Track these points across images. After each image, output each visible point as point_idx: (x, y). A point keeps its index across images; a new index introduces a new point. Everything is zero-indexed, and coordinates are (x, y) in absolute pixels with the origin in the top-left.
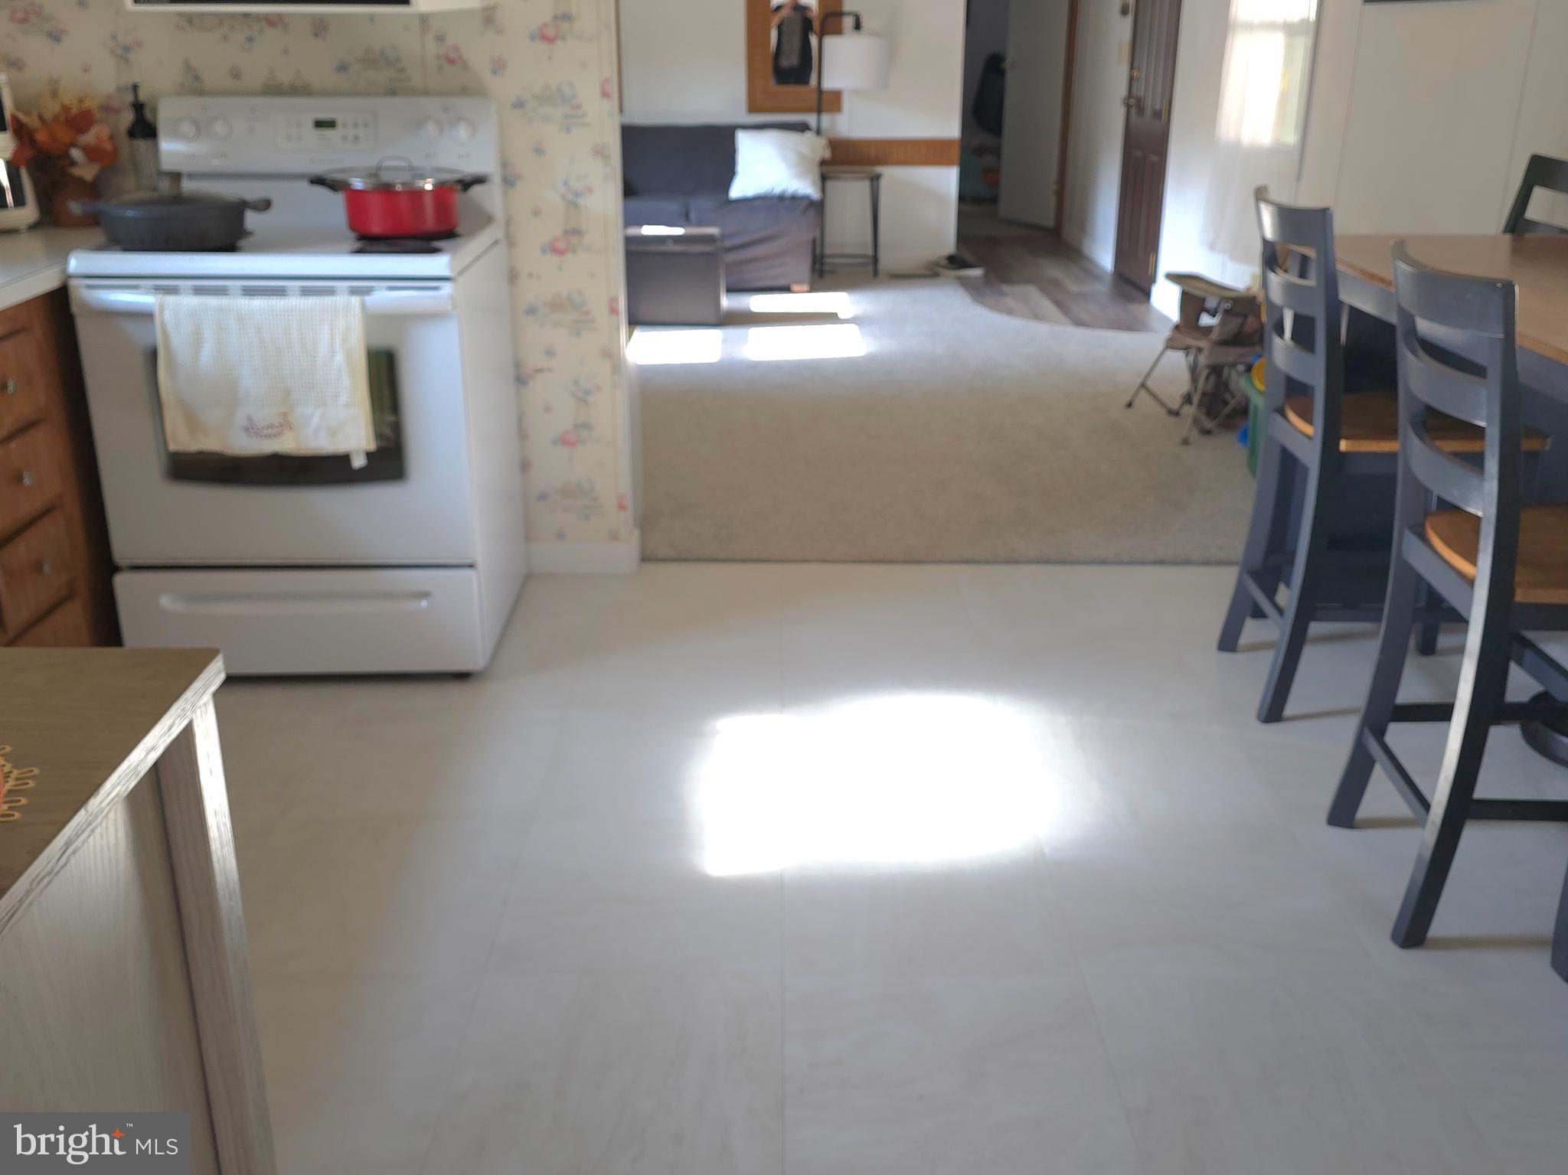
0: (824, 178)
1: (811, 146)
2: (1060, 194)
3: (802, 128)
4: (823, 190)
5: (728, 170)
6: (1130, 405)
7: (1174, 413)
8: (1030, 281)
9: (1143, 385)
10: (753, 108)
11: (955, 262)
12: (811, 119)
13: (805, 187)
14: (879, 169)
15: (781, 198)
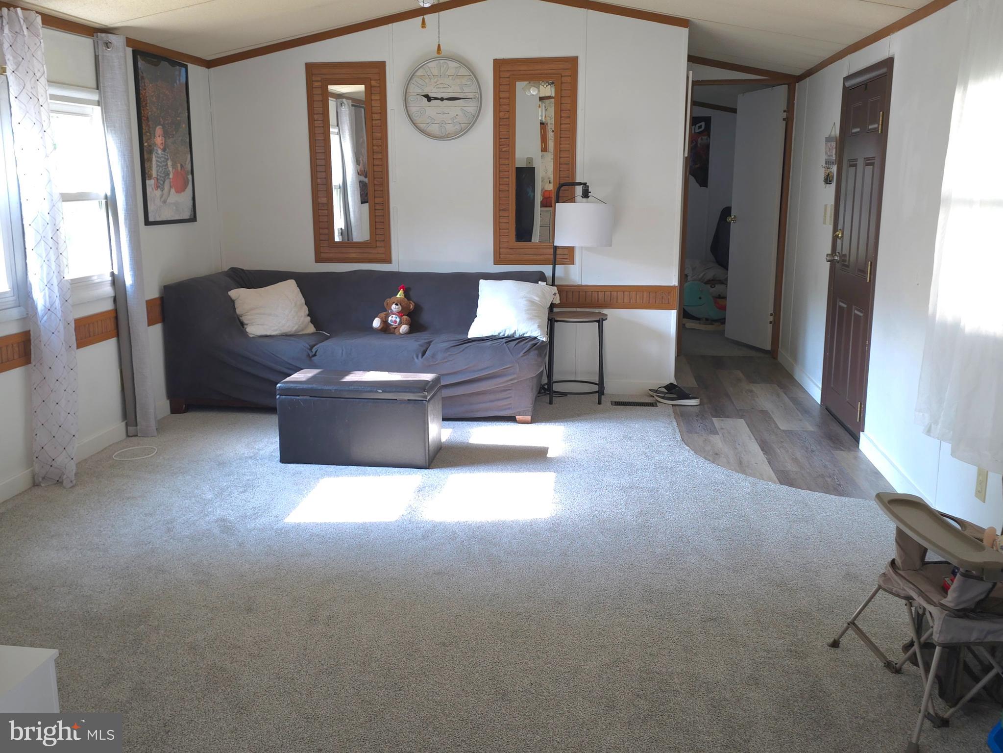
0: (552, 322)
1: (544, 293)
2: (776, 324)
3: (538, 277)
4: (551, 333)
5: (470, 312)
6: (835, 644)
7: (895, 669)
8: (740, 414)
9: (852, 624)
10: (497, 262)
11: (673, 391)
12: (547, 270)
13: (534, 330)
14: (605, 311)
15: (510, 339)
